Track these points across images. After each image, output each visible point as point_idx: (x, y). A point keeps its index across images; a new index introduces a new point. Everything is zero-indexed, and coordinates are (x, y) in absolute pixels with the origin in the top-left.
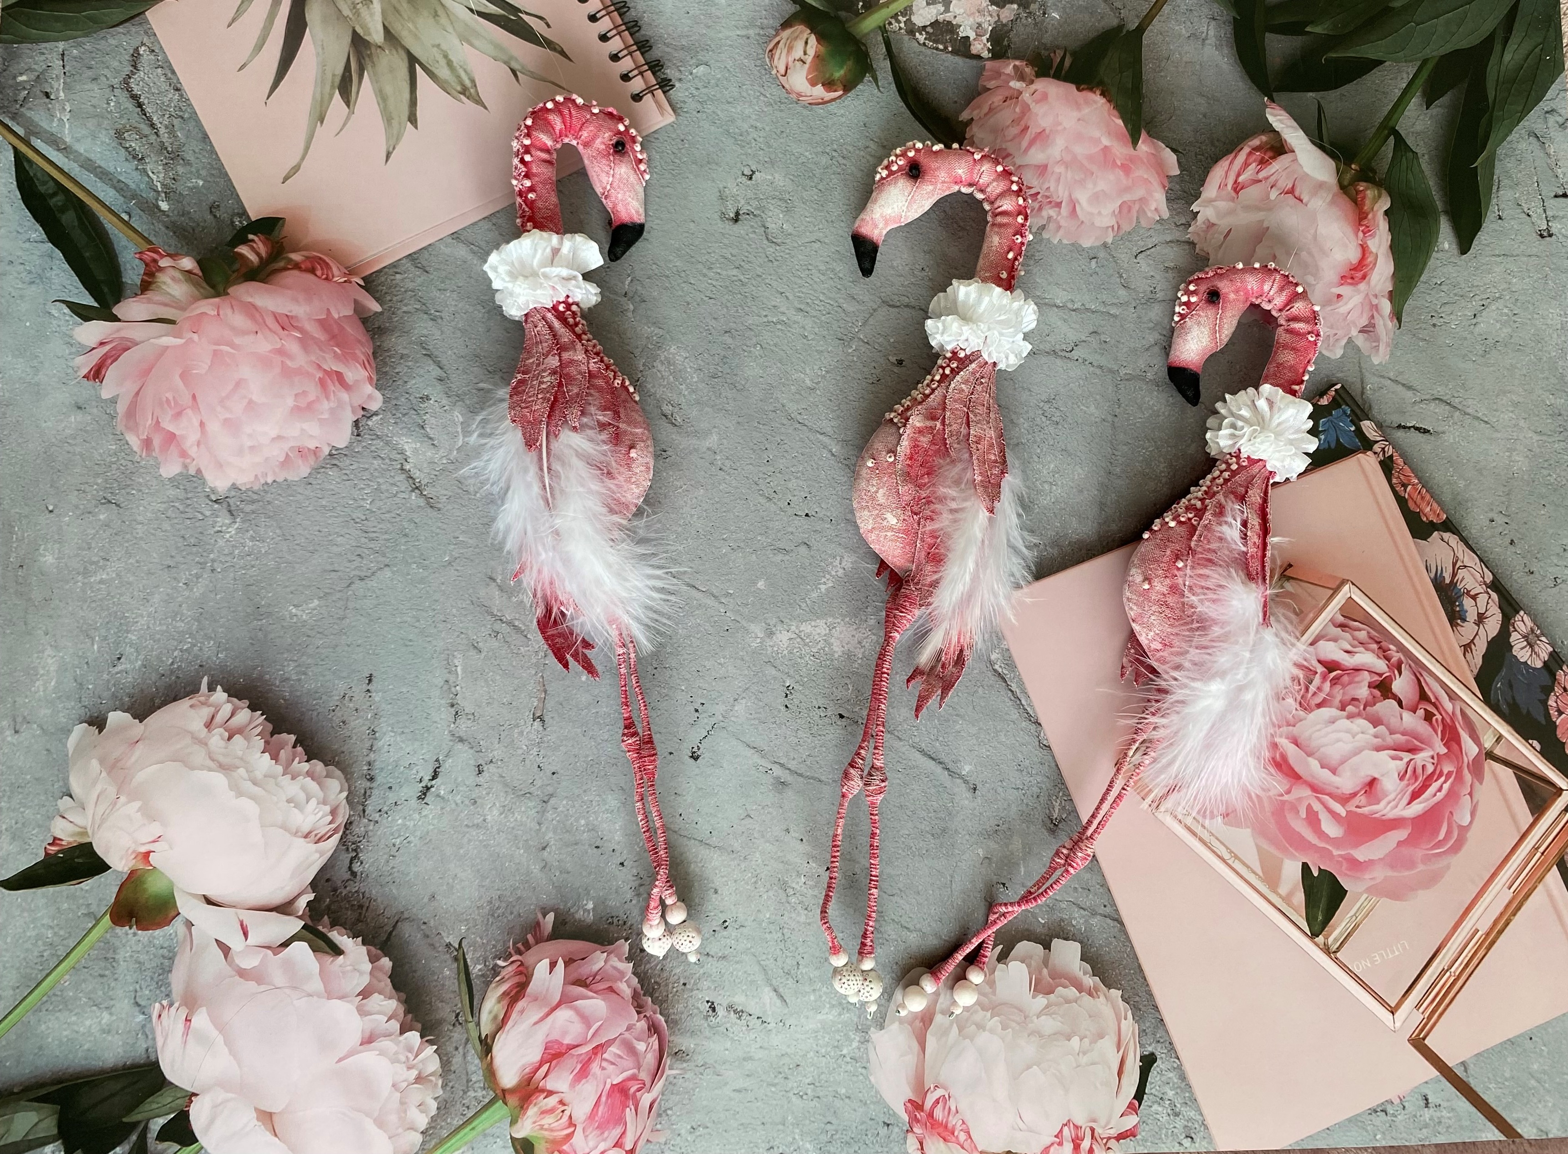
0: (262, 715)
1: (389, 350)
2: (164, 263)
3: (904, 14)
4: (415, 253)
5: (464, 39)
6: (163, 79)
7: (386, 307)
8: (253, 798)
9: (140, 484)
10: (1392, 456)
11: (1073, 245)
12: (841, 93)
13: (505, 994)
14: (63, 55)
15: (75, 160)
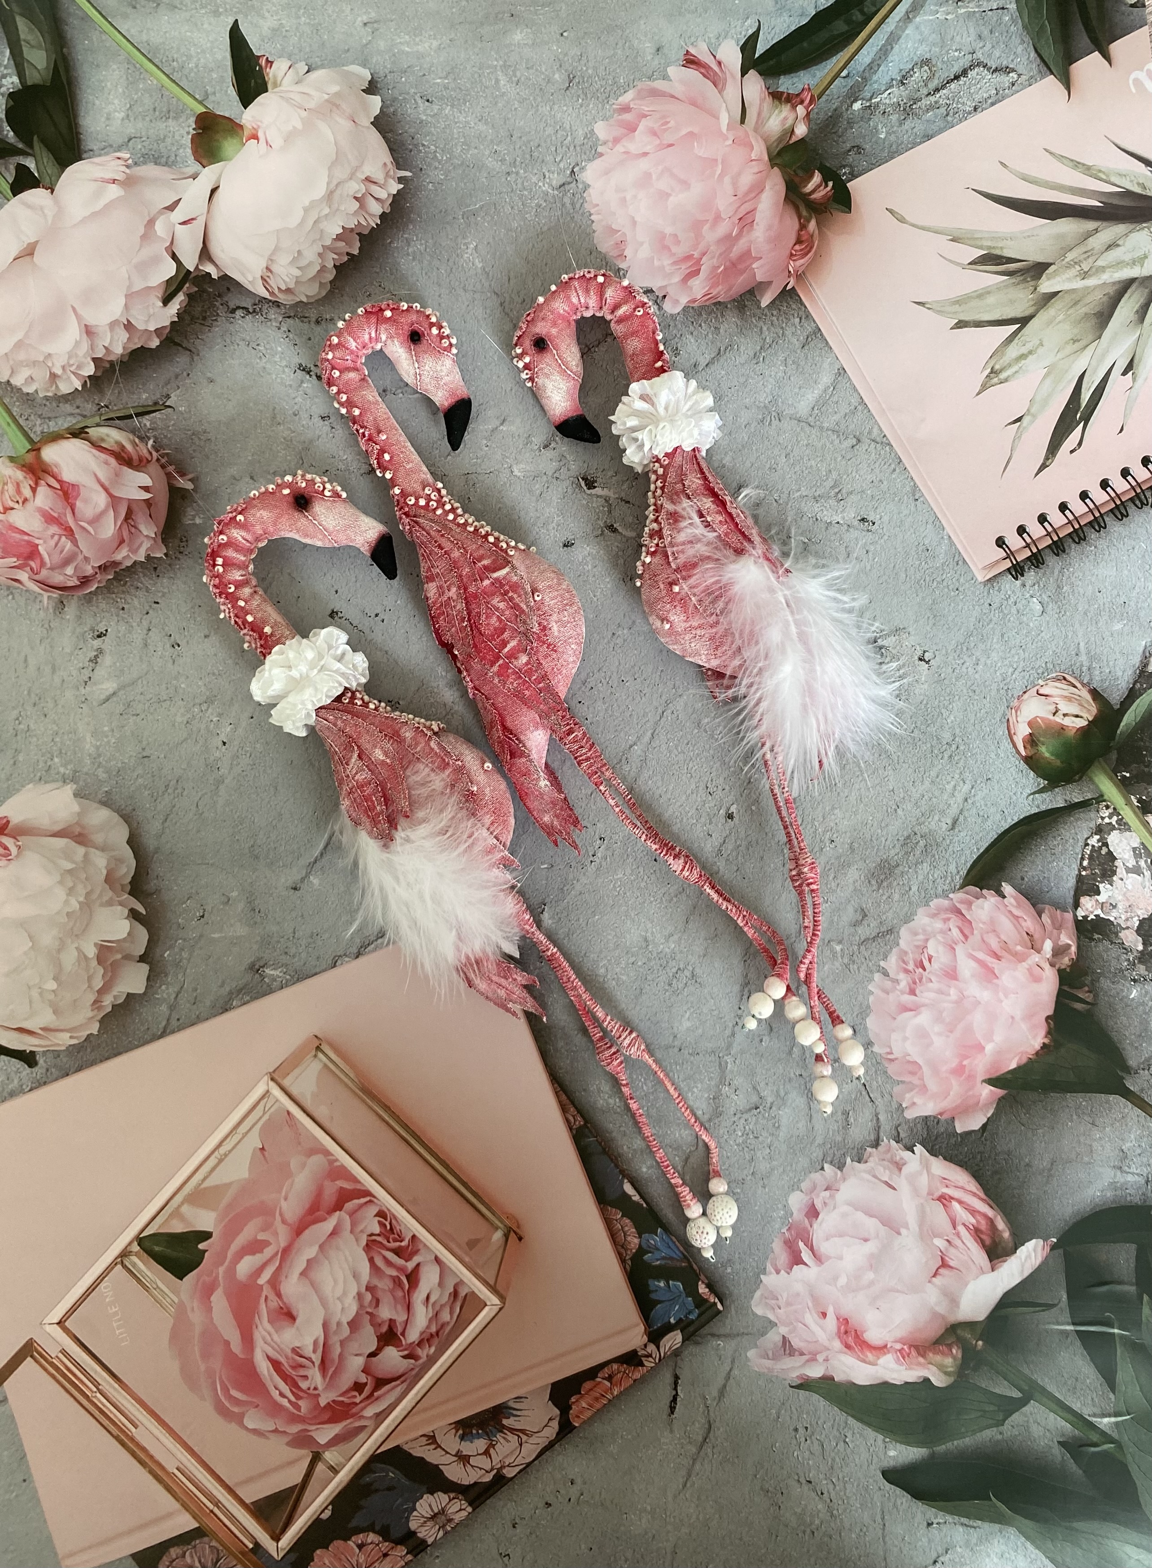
0: (377, 225)
1: (723, 316)
2: (801, 110)
3: (1119, 822)
4: (822, 335)
5: (1051, 370)
6: (985, 95)
7: (766, 311)
8: (302, 221)
9: (588, 106)
10: (642, 1365)
11: (868, 1007)
12: (1024, 754)
13: (123, 447)
14: (1003, 8)
15: (896, 27)
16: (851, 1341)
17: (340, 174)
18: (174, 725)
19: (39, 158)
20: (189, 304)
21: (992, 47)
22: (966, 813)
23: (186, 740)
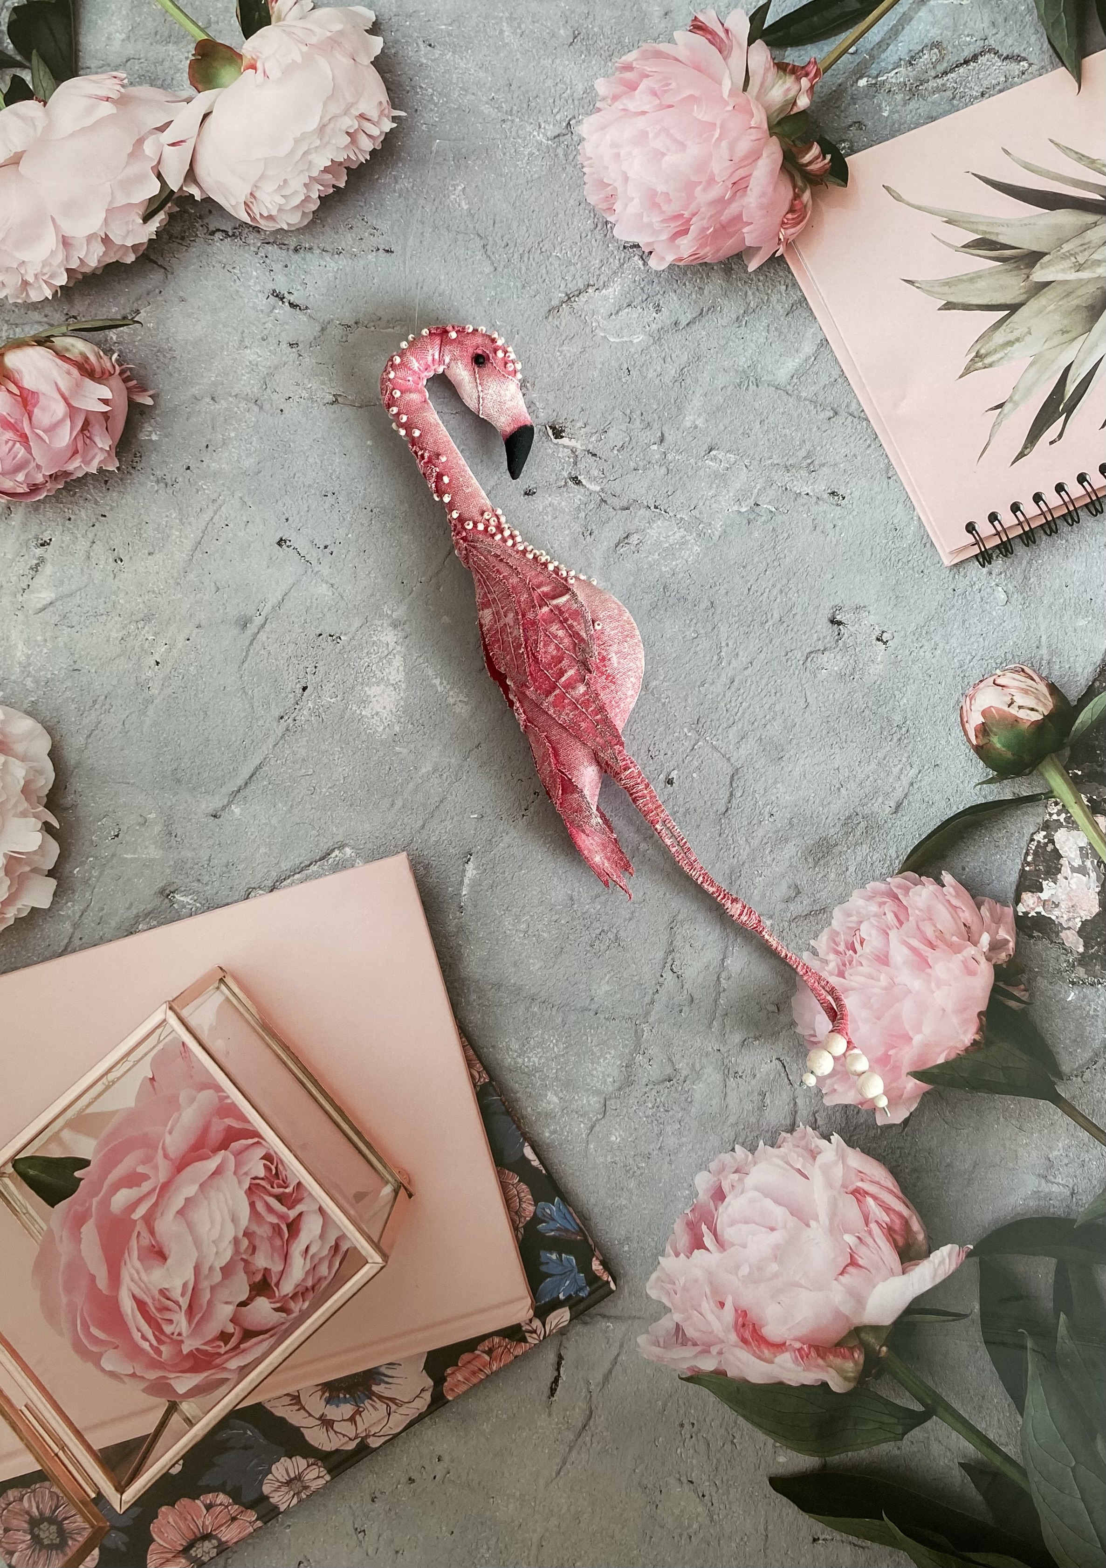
0: (366, 160)
1: (708, 276)
3: (1068, 819)
4: (807, 304)
5: (1036, 359)
6: (995, 82)
7: (753, 275)
8: (293, 151)
9: (590, 62)
10: (524, 1340)
12: (975, 742)
13: (87, 359)
15: (909, 8)
16: (747, 1335)
17: (335, 109)
18: (108, 641)
19: (35, 71)
20: (169, 223)
21: (1006, 34)
22: (910, 798)
23: (119, 656)
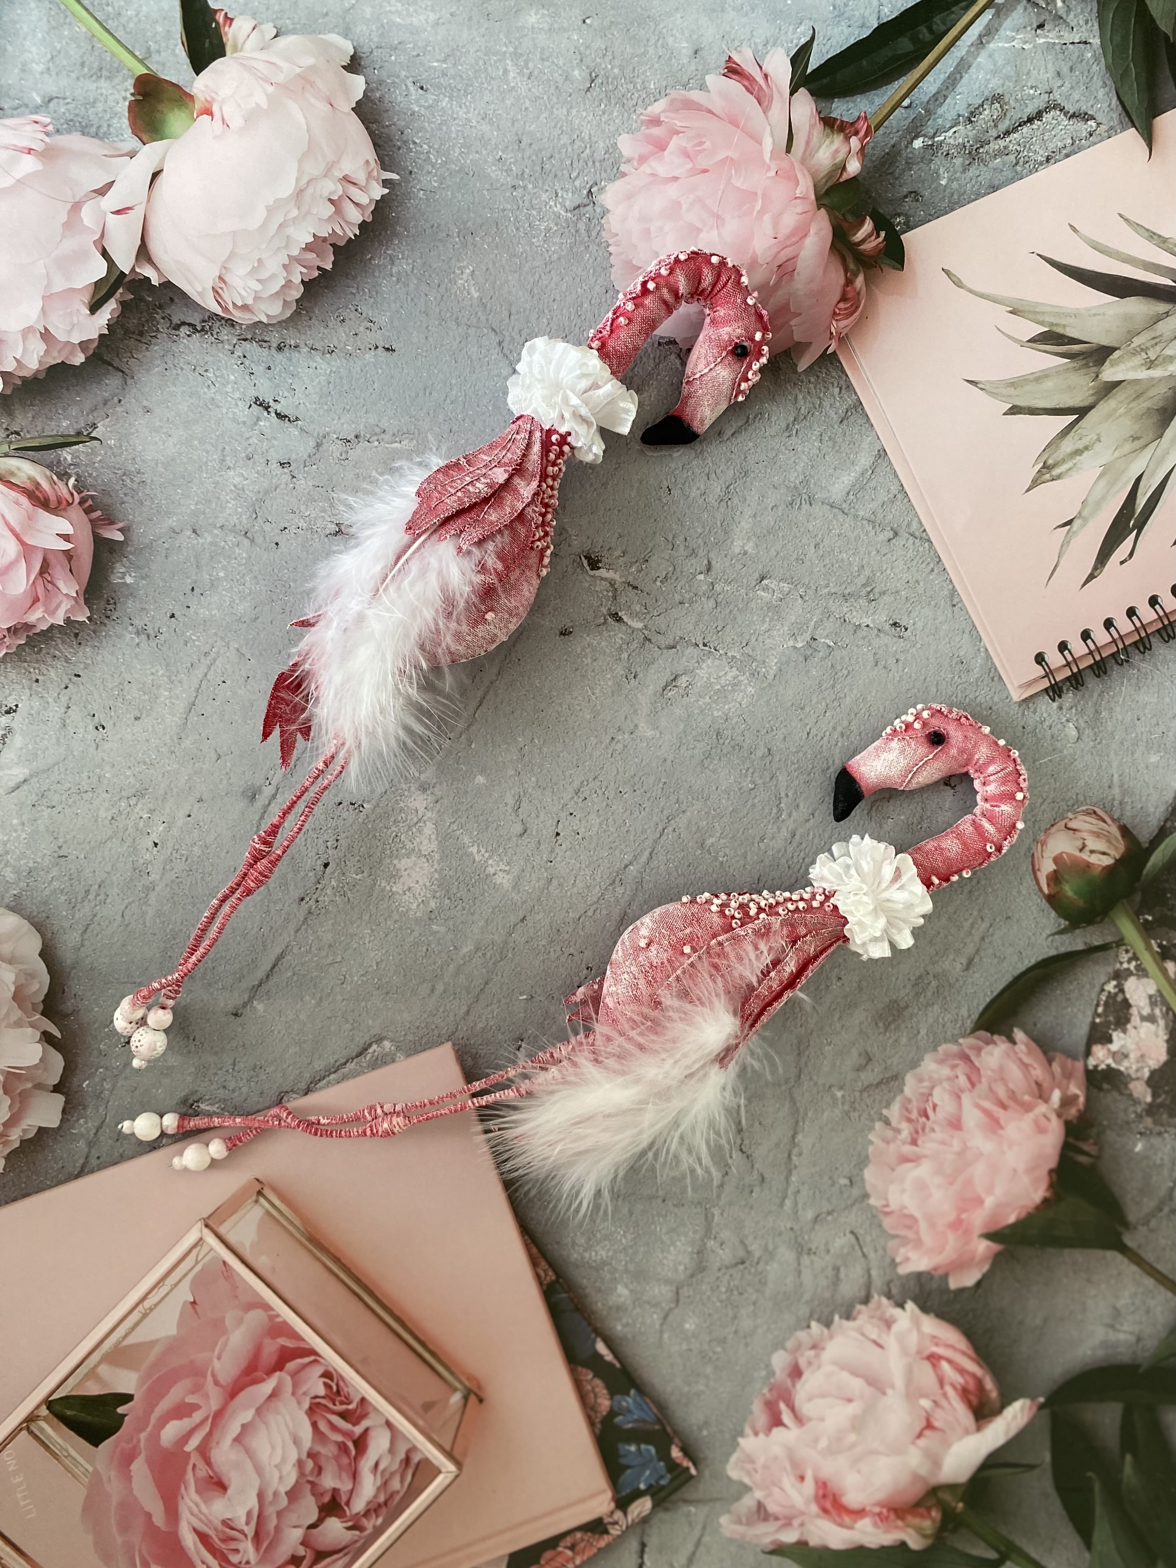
0: (355, 235)
2: (855, 142)
3: (1138, 967)
4: (863, 409)
5: (1106, 469)
6: (1060, 144)
7: (803, 376)
8: (265, 224)
9: (611, 114)
10: (606, 1532)
11: (867, 1157)
12: (1046, 891)
13: (38, 485)
14: (1086, 43)
15: (968, 52)
16: (828, 1505)
17: (313, 169)
18: (96, 821)
20: (122, 315)
21: (1072, 88)
22: (982, 953)
23: (110, 838)
